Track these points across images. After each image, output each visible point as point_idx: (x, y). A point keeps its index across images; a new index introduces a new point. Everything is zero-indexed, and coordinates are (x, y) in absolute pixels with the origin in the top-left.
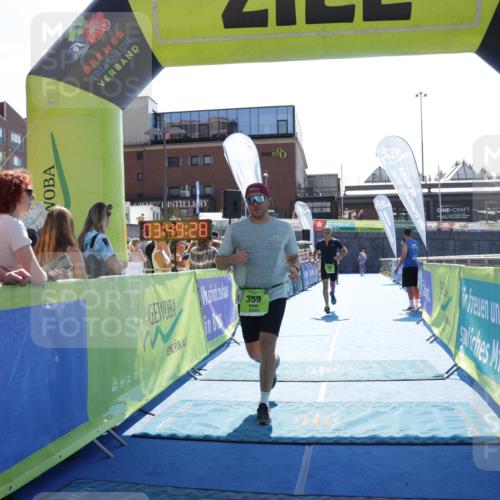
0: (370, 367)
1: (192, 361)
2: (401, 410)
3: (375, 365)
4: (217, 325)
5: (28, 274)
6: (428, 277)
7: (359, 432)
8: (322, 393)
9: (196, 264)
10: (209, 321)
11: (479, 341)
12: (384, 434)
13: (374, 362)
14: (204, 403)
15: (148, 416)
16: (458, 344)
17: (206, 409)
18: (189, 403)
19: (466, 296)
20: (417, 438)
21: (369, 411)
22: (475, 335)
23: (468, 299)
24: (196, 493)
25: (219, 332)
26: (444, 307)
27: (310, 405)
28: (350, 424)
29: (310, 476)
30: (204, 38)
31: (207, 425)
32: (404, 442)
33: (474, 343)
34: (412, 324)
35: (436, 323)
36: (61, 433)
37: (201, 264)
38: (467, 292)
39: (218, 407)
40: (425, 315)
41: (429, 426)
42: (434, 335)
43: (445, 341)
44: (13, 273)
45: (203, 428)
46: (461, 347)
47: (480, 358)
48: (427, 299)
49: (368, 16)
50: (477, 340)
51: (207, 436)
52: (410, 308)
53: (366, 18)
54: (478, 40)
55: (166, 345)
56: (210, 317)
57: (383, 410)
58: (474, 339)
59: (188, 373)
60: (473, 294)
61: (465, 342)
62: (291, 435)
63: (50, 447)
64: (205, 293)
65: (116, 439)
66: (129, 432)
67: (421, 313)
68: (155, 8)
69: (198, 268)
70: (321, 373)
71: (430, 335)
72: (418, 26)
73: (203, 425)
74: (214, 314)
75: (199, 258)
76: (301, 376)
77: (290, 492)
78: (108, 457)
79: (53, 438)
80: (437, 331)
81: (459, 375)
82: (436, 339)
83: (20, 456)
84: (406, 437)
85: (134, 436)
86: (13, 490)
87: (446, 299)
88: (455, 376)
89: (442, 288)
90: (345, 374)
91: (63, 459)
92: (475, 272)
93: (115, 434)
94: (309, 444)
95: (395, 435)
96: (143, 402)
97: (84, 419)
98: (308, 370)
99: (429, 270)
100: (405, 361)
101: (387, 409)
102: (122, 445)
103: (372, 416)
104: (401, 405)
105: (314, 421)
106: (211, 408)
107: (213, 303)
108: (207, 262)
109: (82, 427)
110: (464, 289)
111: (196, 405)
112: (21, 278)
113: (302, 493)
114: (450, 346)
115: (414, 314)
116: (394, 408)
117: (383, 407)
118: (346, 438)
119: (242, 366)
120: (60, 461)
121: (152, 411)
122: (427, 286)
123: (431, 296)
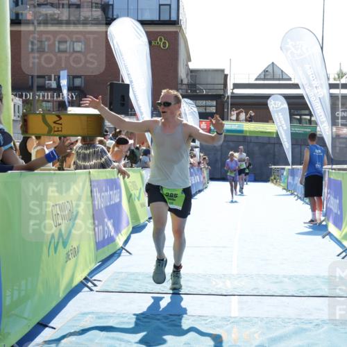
0: (281, 282)
1: (84, 270)
2: (326, 327)
3: (286, 280)
4: (110, 232)
6: (337, 189)
8: (234, 307)
9: (82, 163)
10: (101, 227)
13: (285, 277)
15: (47, 329)
18: (90, 316)
21: (291, 327)
25: (111, 240)
27: (224, 319)
34: (318, 238)
37: (87, 164)
48: (335, 210)
52: (312, 221)
55: (65, 251)
56: (102, 223)
57: (305, 326)
59: (81, 282)
64: (99, 195)
69: (85, 168)
70: (228, 287)
71: (342, 250)
74: (106, 220)
75: (85, 158)
76: (207, 289)
90: (255, 289)
98: (214, 283)
100: (318, 277)
101: (310, 327)
103: (296, 333)
105: (233, 336)
107: (107, 207)
108: (94, 161)
111: (99, 318)
115: (317, 228)
116: (317, 325)
117: (304, 323)
119: (140, 277)
121: (51, 325)
122: (335, 198)
123: (340, 207)
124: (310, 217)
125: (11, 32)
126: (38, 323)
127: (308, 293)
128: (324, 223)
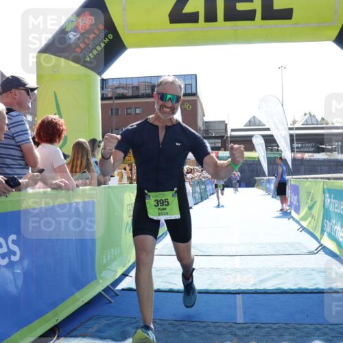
0: (265, 247)
2: (292, 272)
5: (67, 182)
6: (296, 190)
7: (269, 286)
8: (237, 263)
11: (339, 228)
12: (286, 287)
13: (267, 244)
14: (163, 270)
15: (128, 277)
16: (323, 231)
17: (165, 273)
19: (329, 200)
20: (308, 289)
21: (271, 274)
22: (335, 225)
23: (330, 202)
24: (175, 323)
26: (310, 208)
27: (232, 270)
28: (262, 281)
29: (244, 313)
30: (156, 30)
31: (169, 283)
32: (299, 291)
33: (336, 230)
34: (285, 220)
35: (304, 219)
36: (83, 286)
38: (330, 197)
39: (173, 271)
40: (293, 214)
41: (313, 282)
42: (302, 227)
43: (311, 230)
44: (57, 181)
45: (167, 284)
46: (325, 233)
47: (340, 240)
48: (295, 203)
49: (265, 17)
50: (338, 228)
51: (170, 289)
52: (281, 210)
53: (263, 18)
54: (335, 33)
57: (280, 273)
58: (336, 227)
60: (334, 198)
61: (328, 230)
62: (225, 288)
63: (77, 295)
65: (113, 291)
66: (120, 287)
67: (290, 213)
68: (124, 9)
70: (233, 251)
71: (299, 227)
72: (297, 24)
73: (166, 282)
77: (235, 321)
78: (110, 302)
79: (78, 289)
80: (304, 224)
81: (323, 251)
82: (304, 229)
83: (63, 300)
84: (299, 289)
85: (123, 290)
86: (59, 321)
87: (312, 203)
88: (321, 252)
89: (308, 196)
90: (250, 251)
91: (85, 302)
92: (336, 184)
93: (112, 287)
94: (239, 293)
95: (292, 288)
96: (126, 268)
97: (94, 278)
98: (224, 249)
99: (297, 184)
100: (286, 243)
101: (283, 272)
102: (117, 295)
103: (275, 276)
104: (291, 269)
105: (238, 279)
106: (168, 272)
109: (93, 283)
110: (327, 195)
112: (63, 184)
113: (242, 322)
114: (315, 234)
115: (285, 214)
116: (287, 271)
117: (280, 271)
118: (261, 290)
120: (83, 304)
121: (130, 275)
122: (295, 195)
123: (298, 201)
124: (280, 208)
125: (102, 104)
126: (123, 274)
127: (281, 253)
128: (289, 211)
